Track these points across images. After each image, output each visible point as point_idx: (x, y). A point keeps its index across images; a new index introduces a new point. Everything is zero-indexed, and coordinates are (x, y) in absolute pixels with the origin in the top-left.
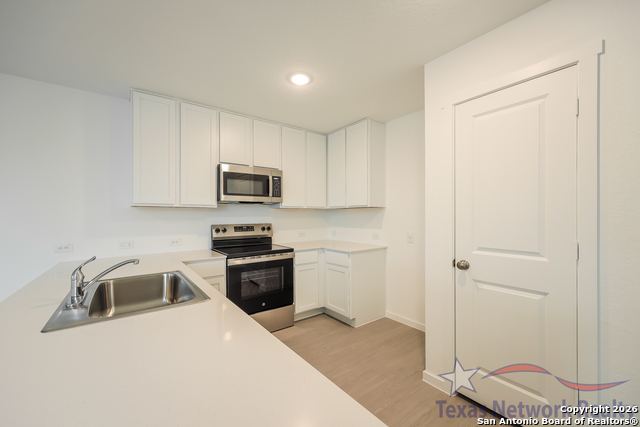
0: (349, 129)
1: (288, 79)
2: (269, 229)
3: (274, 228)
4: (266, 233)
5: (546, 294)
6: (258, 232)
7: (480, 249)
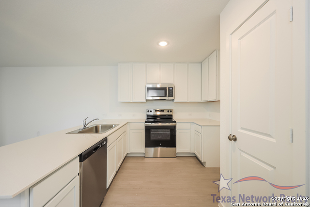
0: (209, 57)
1: (158, 44)
2: (171, 111)
3: (173, 111)
4: (170, 113)
5: (275, 168)
6: (166, 113)
7: (242, 128)
